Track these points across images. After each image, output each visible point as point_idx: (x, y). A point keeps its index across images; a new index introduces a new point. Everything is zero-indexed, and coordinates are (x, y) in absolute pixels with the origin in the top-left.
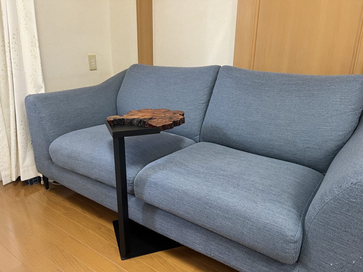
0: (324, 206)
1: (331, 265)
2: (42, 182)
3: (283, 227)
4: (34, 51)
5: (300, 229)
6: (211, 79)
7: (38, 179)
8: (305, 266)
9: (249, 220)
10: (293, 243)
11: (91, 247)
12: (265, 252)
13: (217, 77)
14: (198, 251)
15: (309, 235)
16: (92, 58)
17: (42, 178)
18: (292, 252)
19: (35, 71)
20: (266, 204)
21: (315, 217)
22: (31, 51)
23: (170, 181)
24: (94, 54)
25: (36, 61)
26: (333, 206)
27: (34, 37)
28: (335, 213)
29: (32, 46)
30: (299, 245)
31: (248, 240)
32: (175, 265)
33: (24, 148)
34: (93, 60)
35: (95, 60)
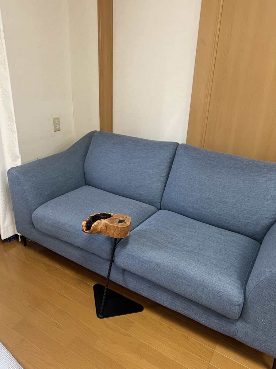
0: (259, 283)
1: (263, 321)
2: (20, 240)
3: (231, 295)
4: (11, 125)
5: (242, 296)
6: (170, 155)
7: (15, 237)
8: (245, 321)
9: (206, 288)
10: (237, 306)
11: (76, 301)
12: (217, 311)
13: (175, 153)
14: (165, 306)
15: (249, 301)
16: (56, 121)
17: (19, 236)
18: (236, 311)
19: (13, 143)
20: (219, 276)
21: (253, 289)
22: (8, 125)
23: (145, 255)
24: (58, 116)
25: (13, 134)
26: (265, 283)
27: (11, 113)
28: (266, 288)
29: (9, 121)
30: (241, 307)
31: (205, 301)
32: (146, 315)
33: (4, 212)
34: (57, 122)
35: (59, 121)
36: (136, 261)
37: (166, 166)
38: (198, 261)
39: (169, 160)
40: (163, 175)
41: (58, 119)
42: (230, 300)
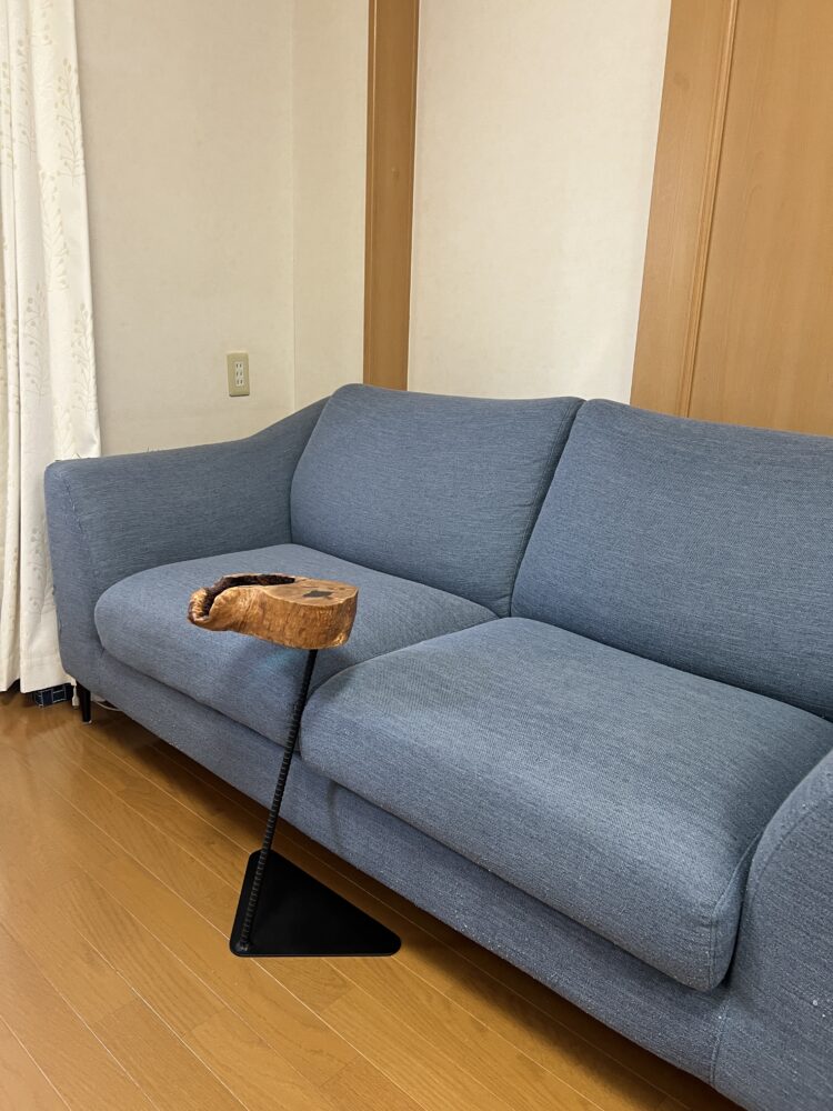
0: (796, 825)
1: (815, 1003)
2: (75, 701)
3: (682, 878)
4: (80, 343)
5: (731, 887)
6: (551, 436)
7: (62, 692)
8: (746, 1002)
9: (591, 848)
10: (707, 926)
12: (633, 948)
13: (569, 431)
14: (461, 930)
16: (238, 364)
17: (75, 690)
19: (80, 398)
22: (73, 345)
24: (244, 352)
25: (83, 371)
29: (76, 331)
30: (726, 934)
33: (35, 604)
34: (239, 369)
35: (247, 368)
36: (362, 745)
37: (536, 470)
38: (576, 748)
39: (546, 450)
40: (524, 501)
41: (245, 358)
42: (678, 899)
